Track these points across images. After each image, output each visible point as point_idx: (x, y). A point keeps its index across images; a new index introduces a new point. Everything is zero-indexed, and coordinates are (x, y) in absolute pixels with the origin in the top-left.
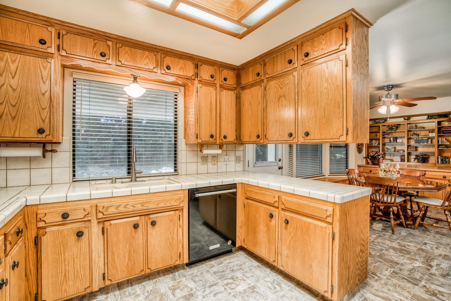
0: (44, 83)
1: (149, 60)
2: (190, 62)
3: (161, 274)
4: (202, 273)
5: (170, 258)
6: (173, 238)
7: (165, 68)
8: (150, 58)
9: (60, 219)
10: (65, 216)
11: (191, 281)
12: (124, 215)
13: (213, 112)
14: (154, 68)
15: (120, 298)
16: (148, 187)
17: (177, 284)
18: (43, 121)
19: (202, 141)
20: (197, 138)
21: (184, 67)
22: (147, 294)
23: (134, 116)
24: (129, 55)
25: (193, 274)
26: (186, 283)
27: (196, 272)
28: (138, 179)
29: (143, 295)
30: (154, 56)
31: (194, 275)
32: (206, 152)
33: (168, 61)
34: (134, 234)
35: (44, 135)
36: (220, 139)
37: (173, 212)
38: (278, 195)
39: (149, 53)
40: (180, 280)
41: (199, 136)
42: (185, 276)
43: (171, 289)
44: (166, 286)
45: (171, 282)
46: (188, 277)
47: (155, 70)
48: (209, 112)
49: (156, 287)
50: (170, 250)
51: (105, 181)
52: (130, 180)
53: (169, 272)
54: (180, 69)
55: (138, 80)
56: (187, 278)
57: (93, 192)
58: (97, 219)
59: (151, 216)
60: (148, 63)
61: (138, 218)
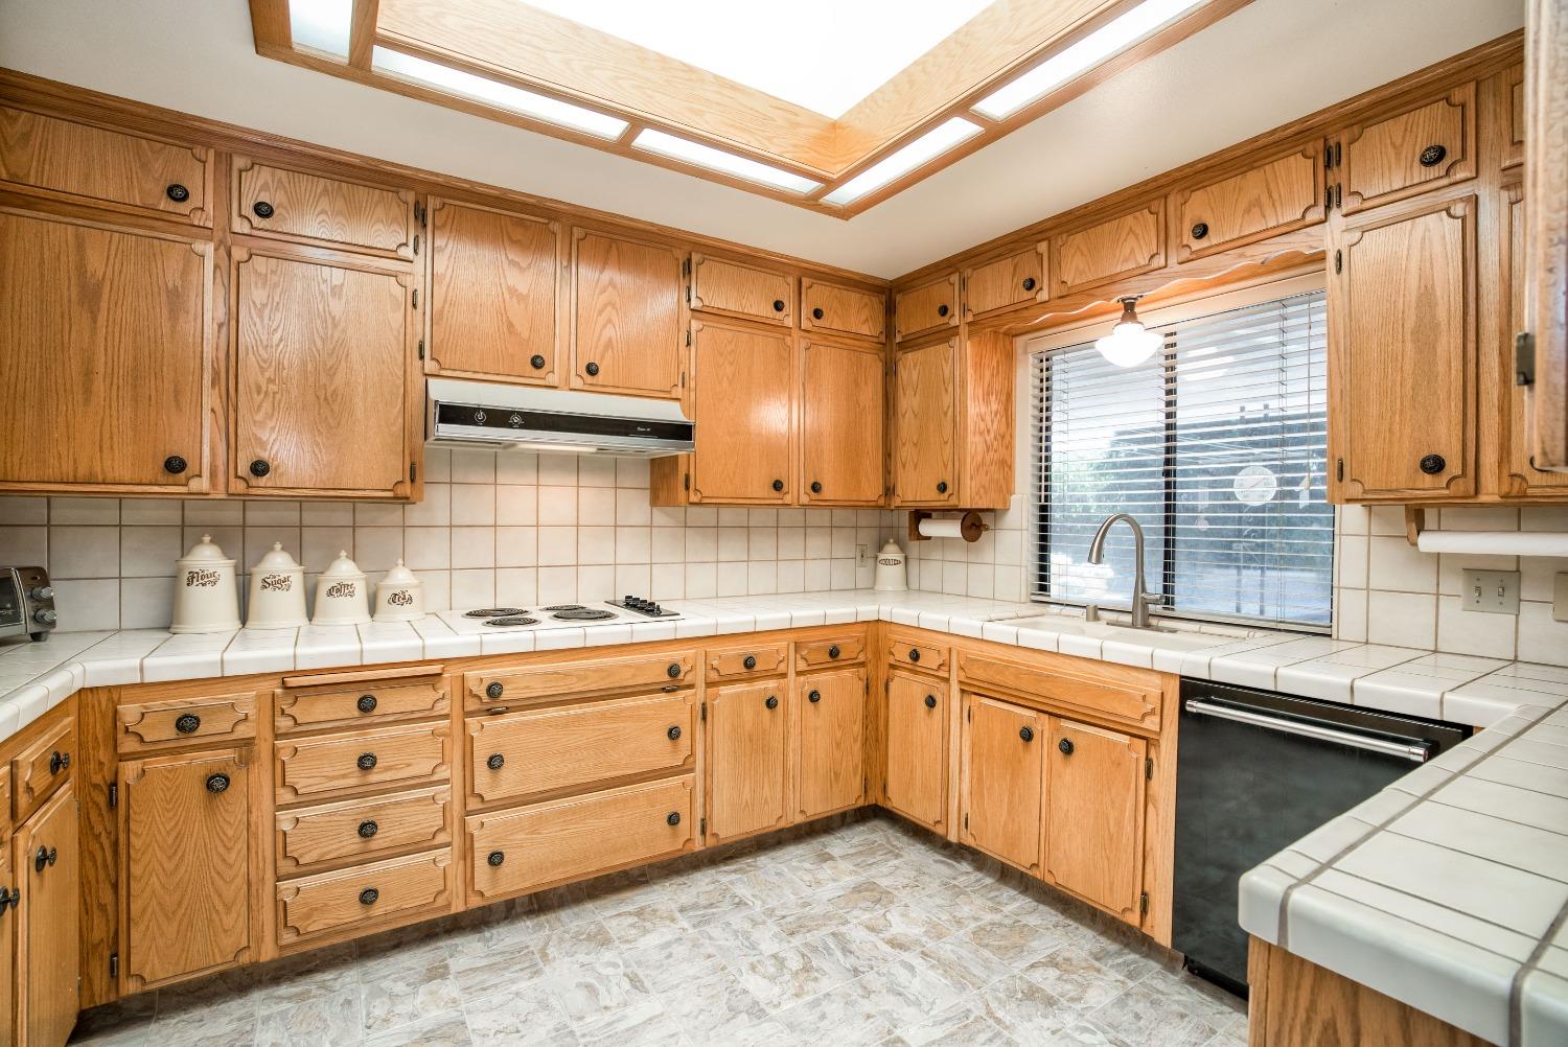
0: (946, 390)
1: (1137, 239)
2: (1292, 158)
4: (1183, 1016)
5: (1107, 885)
7: (1188, 238)
8: (1138, 231)
9: (907, 658)
10: (915, 656)
11: (1116, 993)
12: (1004, 693)
13: (1443, 340)
14: (1152, 257)
17: (1084, 965)
19: (1365, 492)
20: (1341, 480)
21: (1264, 199)
22: (1008, 922)
23: (1182, 418)
24: (1082, 254)
25: (1161, 993)
26: (1099, 983)
27: (1176, 1001)
28: (1153, 621)
29: (1000, 917)
30: (1151, 219)
31: (1157, 996)
32: (1429, 542)
33: (1198, 207)
34: (1022, 754)
35: (950, 494)
36: (1505, 473)
37: (1125, 739)
39: (1135, 218)
40: (1105, 968)
41: (1346, 470)
42: (1132, 977)
43: (1053, 959)
44: (1059, 947)
45: (1084, 953)
46: (1132, 984)
47: (1160, 261)
48: (1409, 345)
49: (1041, 931)
50: (1108, 858)
52: (1128, 619)
53: (1122, 937)
54: (1248, 211)
56: (1128, 981)
58: (960, 682)
59: (1065, 724)
60: (1132, 250)
61: (1033, 714)
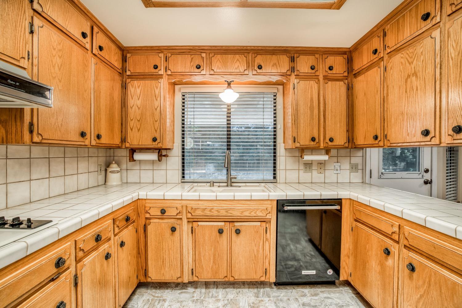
0: (157, 100)
1: (240, 63)
2: (284, 56)
3: (246, 286)
4: (289, 299)
5: (254, 272)
6: (258, 251)
7: (256, 68)
8: (240, 61)
9: (159, 214)
10: (163, 212)
11: (273, 304)
12: (210, 218)
13: (315, 110)
14: (245, 70)
15: (203, 296)
16: (232, 194)
17: (258, 302)
18: (156, 131)
19: (300, 145)
20: (294, 142)
21: (277, 64)
22: (226, 302)
23: (233, 122)
24: (220, 62)
25: (279, 296)
26: (267, 305)
27: (283, 296)
29: (222, 302)
30: (245, 58)
31: (279, 298)
32: (308, 158)
33: (259, 60)
34: (218, 238)
35: (156, 142)
36: (325, 142)
37: (259, 224)
38: (398, 224)
39: (239, 56)
40: (262, 299)
41: (296, 139)
42: (269, 297)
43: (251, 306)
44: (247, 300)
45: (253, 298)
46: (272, 299)
47: (246, 72)
48: (309, 110)
49: (237, 298)
50: (254, 263)
51: (205, 184)
52: (226, 184)
53: (254, 286)
54: (273, 66)
55: (232, 85)
56: (270, 299)
57: (184, 194)
58: (187, 218)
59: (236, 224)
60: (238, 66)
61: (223, 224)
